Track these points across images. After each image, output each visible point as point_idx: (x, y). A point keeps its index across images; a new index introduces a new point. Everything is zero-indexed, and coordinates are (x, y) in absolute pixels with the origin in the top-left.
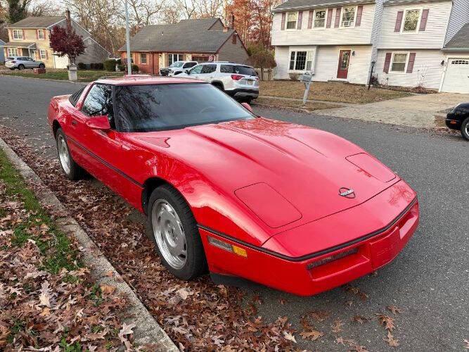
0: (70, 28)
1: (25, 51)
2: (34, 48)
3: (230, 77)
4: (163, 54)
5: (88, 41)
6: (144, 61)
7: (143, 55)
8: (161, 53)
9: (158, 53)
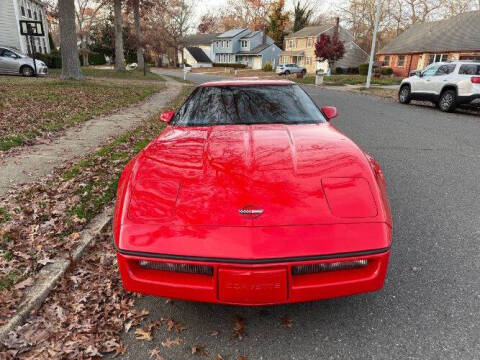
0: (336, 34)
1: (295, 58)
2: (302, 56)
3: (470, 80)
4: (424, 56)
5: (350, 46)
6: (401, 63)
7: (401, 56)
8: (422, 53)
9: (419, 53)
